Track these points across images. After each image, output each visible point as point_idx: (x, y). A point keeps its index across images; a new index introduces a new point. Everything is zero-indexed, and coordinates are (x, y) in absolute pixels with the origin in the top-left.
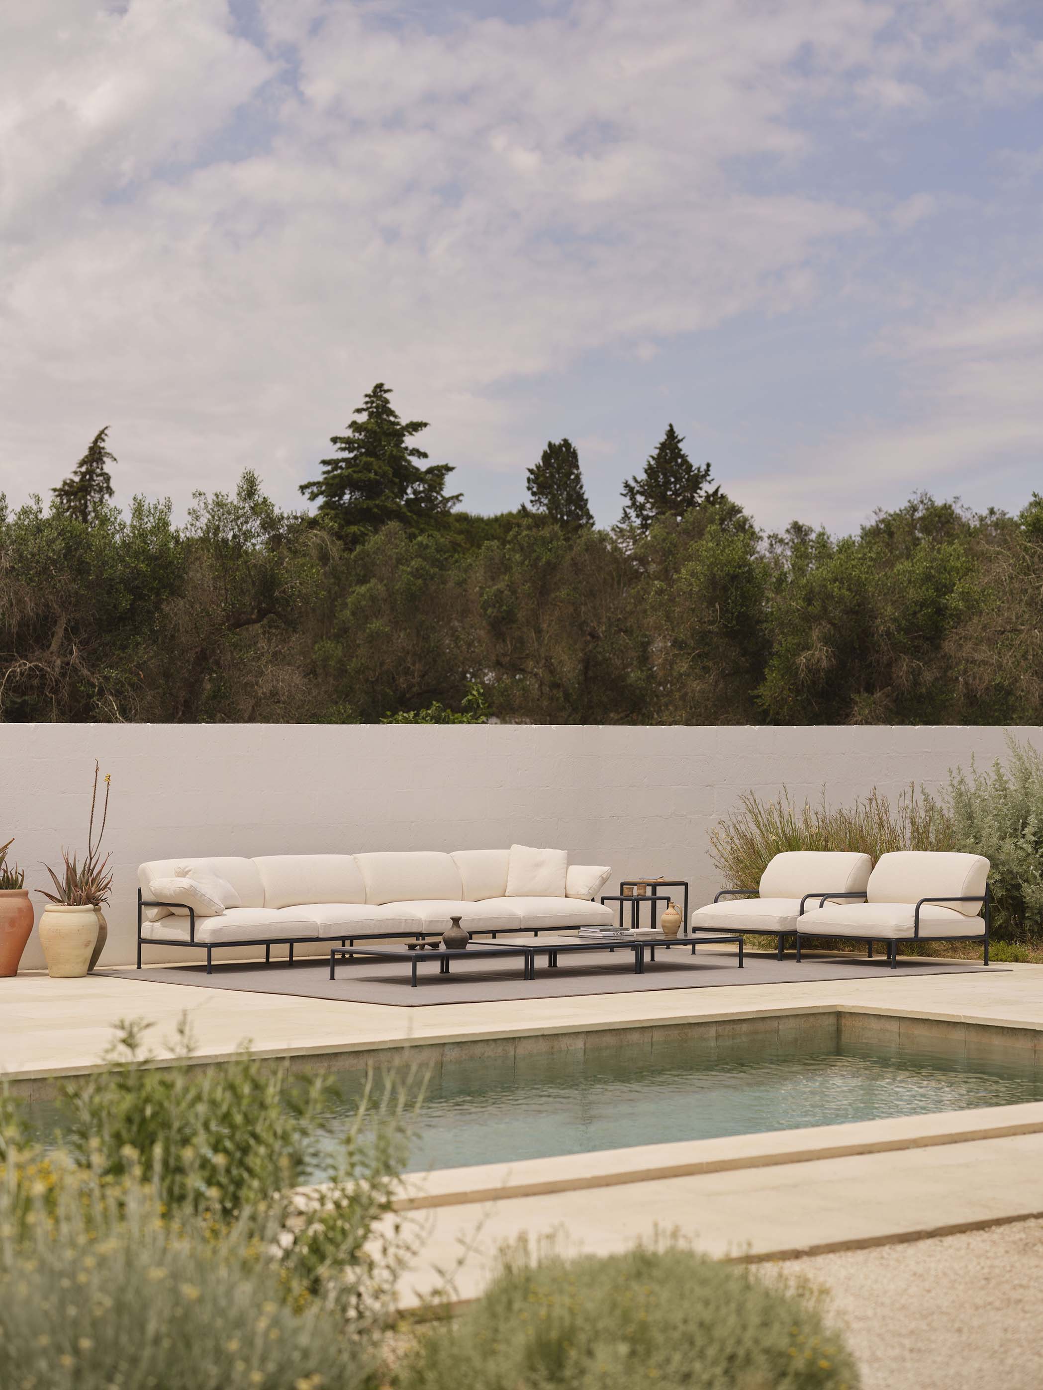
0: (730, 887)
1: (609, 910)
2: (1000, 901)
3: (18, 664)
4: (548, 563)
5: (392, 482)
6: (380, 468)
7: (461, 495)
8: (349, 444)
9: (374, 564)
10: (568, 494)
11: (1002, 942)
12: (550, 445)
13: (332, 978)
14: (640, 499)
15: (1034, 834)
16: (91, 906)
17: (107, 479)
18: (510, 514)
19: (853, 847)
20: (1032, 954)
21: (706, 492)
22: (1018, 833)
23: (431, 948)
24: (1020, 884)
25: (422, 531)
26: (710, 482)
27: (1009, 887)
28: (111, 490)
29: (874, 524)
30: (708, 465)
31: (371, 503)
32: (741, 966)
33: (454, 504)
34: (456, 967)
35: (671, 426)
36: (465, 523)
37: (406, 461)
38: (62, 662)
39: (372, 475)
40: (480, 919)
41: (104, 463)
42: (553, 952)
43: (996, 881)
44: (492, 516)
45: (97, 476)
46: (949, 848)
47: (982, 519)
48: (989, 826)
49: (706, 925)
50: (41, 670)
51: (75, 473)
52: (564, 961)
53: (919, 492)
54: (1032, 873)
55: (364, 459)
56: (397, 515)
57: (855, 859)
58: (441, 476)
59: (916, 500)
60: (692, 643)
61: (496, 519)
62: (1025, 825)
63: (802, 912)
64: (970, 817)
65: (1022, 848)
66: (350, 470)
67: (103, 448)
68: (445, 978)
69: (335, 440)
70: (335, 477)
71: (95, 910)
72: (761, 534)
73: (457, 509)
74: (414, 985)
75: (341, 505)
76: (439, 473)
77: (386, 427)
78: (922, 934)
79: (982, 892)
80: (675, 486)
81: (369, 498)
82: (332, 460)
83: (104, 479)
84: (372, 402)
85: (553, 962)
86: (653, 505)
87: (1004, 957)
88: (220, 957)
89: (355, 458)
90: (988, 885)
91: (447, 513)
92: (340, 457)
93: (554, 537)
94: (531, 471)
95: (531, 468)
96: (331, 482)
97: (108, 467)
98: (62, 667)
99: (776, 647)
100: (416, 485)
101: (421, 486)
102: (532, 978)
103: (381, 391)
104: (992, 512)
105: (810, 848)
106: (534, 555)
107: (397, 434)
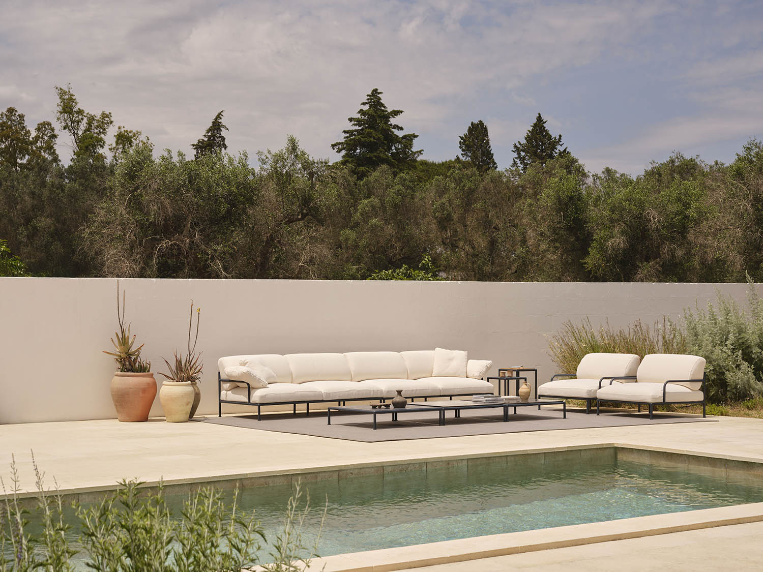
0: (560, 372)
1: (491, 385)
2: (713, 381)
3: (164, 242)
4: (470, 188)
5: (383, 143)
6: (376, 135)
7: (423, 150)
8: (359, 122)
9: (373, 188)
10: (482, 151)
11: (714, 405)
12: (472, 124)
13: (329, 424)
14: (523, 154)
15: (732, 345)
16: (189, 382)
17: (223, 139)
18: (451, 161)
19: (629, 351)
20: (730, 411)
21: (559, 150)
22: (723, 344)
23: (385, 407)
24: (724, 372)
25: (401, 170)
26: (561, 146)
27: (718, 374)
28: (226, 145)
29: (650, 169)
30: (560, 136)
31: (372, 155)
32: (565, 417)
33: (419, 155)
34: (401, 417)
35: (539, 114)
36: (426, 166)
37: (391, 131)
38: (190, 241)
39: (372, 140)
40: (416, 390)
41: (221, 130)
42: (457, 409)
43: (711, 370)
44: (440, 162)
45: (217, 138)
46: (684, 352)
47: (711, 167)
48: (706, 339)
49: (546, 394)
50: (178, 245)
51: (205, 136)
52: (463, 414)
53: (675, 152)
54: (731, 366)
55: (368, 130)
56: (385, 161)
57: (631, 358)
58: (411, 140)
59: (674, 156)
60: (548, 234)
61: (443, 164)
62: (727, 340)
63: (600, 387)
64: (696, 335)
65: (725, 352)
66: (359, 136)
67: (220, 123)
68: (395, 424)
69: (351, 120)
70: (351, 140)
71: (192, 384)
72: (588, 174)
73: (420, 158)
74: (375, 428)
75: (355, 155)
76: (410, 138)
77: (379, 113)
78: (667, 400)
79: (702, 377)
80: (542, 147)
81: (371, 151)
82: (349, 130)
83: (221, 139)
84: (372, 99)
85: (457, 414)
86: (530, 158)
87: (715, 413)
88: (265, 410)
89: (362, 129)
90: (705, 373)
91: (415, 161)
92: (354, 129)
93: (473, 174)
94: (462, 138)
95: (461, 136)
96: (349, 142)
97: (224, 133)
98: (190, 244)
99: (595, 237)
100: (396, 145)
101: (400, 145)
102: (444, 425)
103: (376, 93)
104: (716, 163)
105: (605, 351)
106: (462, 184)
107: (386, 117)
